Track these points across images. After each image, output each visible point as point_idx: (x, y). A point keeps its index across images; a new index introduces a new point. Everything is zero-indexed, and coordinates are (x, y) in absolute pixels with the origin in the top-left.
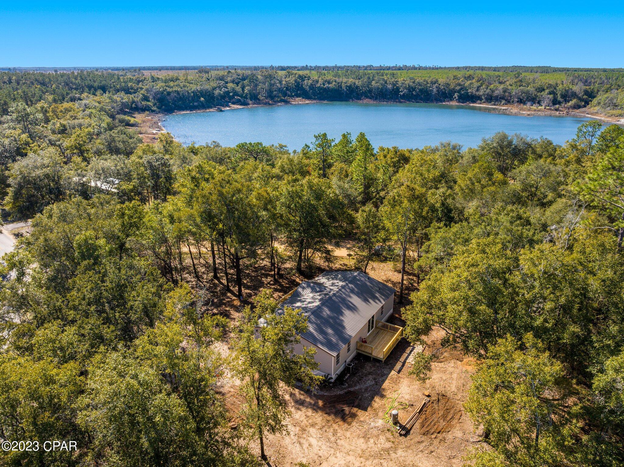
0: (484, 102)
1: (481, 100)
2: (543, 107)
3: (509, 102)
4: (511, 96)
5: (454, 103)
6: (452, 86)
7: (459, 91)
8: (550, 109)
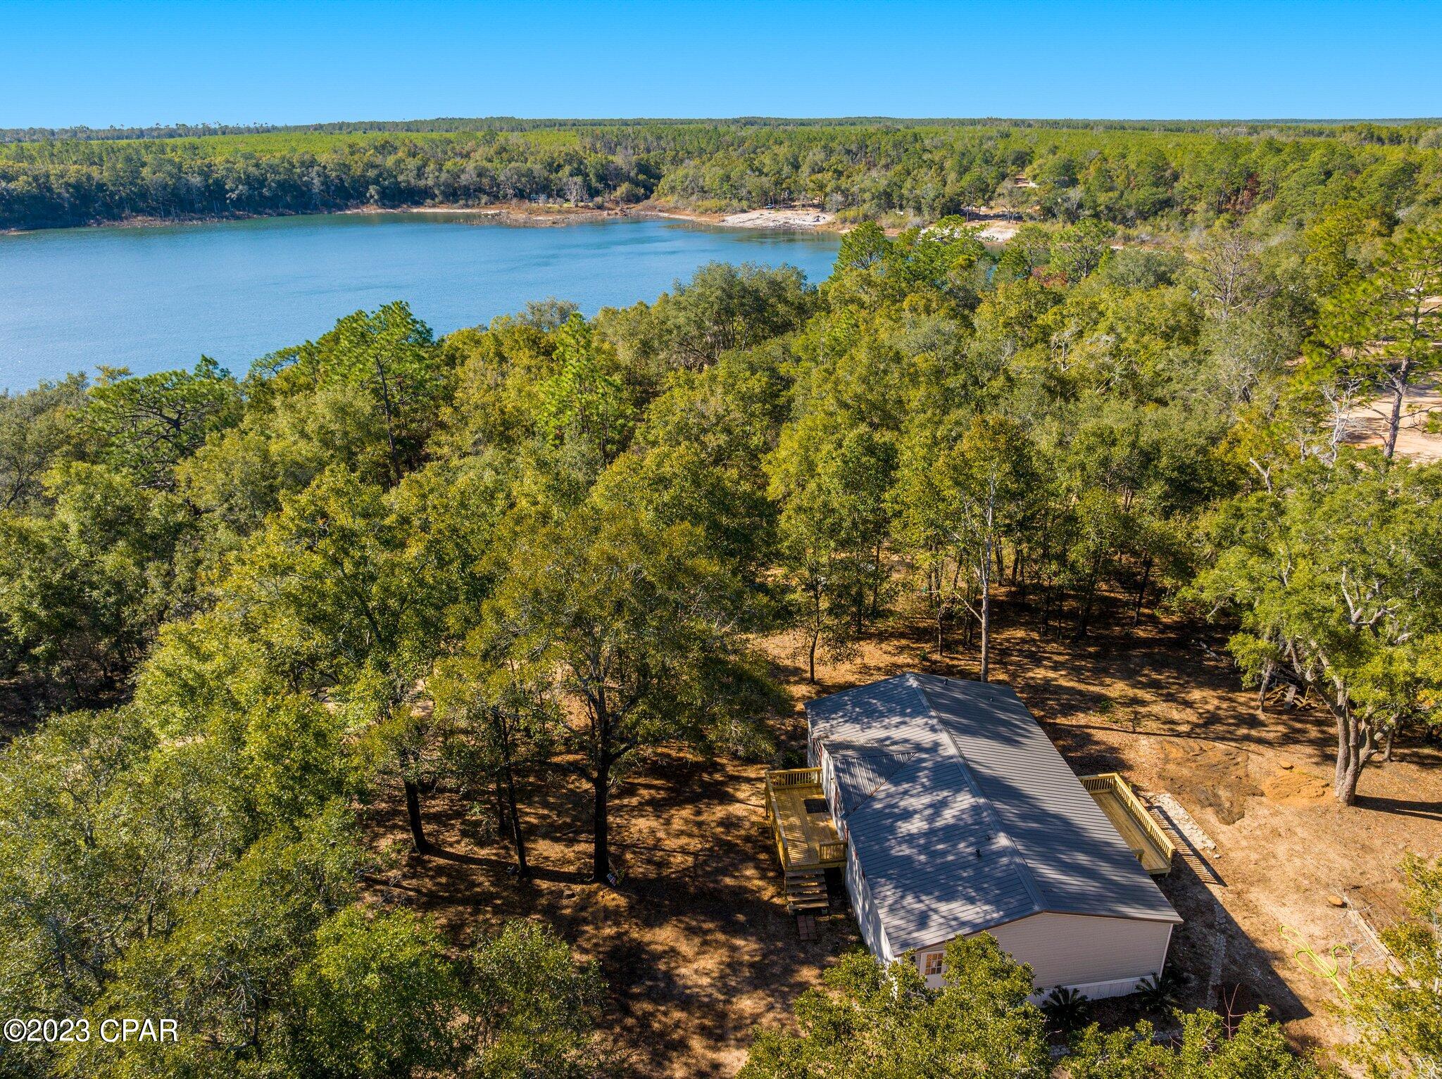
0: (441, 203)
1: (433, 197)
2: (571, 204)
3: (496, 197)
4: (498, 186)
5: (372, 210)
6: (357, 170)
7: (376, 182)
8: (587, 207)
